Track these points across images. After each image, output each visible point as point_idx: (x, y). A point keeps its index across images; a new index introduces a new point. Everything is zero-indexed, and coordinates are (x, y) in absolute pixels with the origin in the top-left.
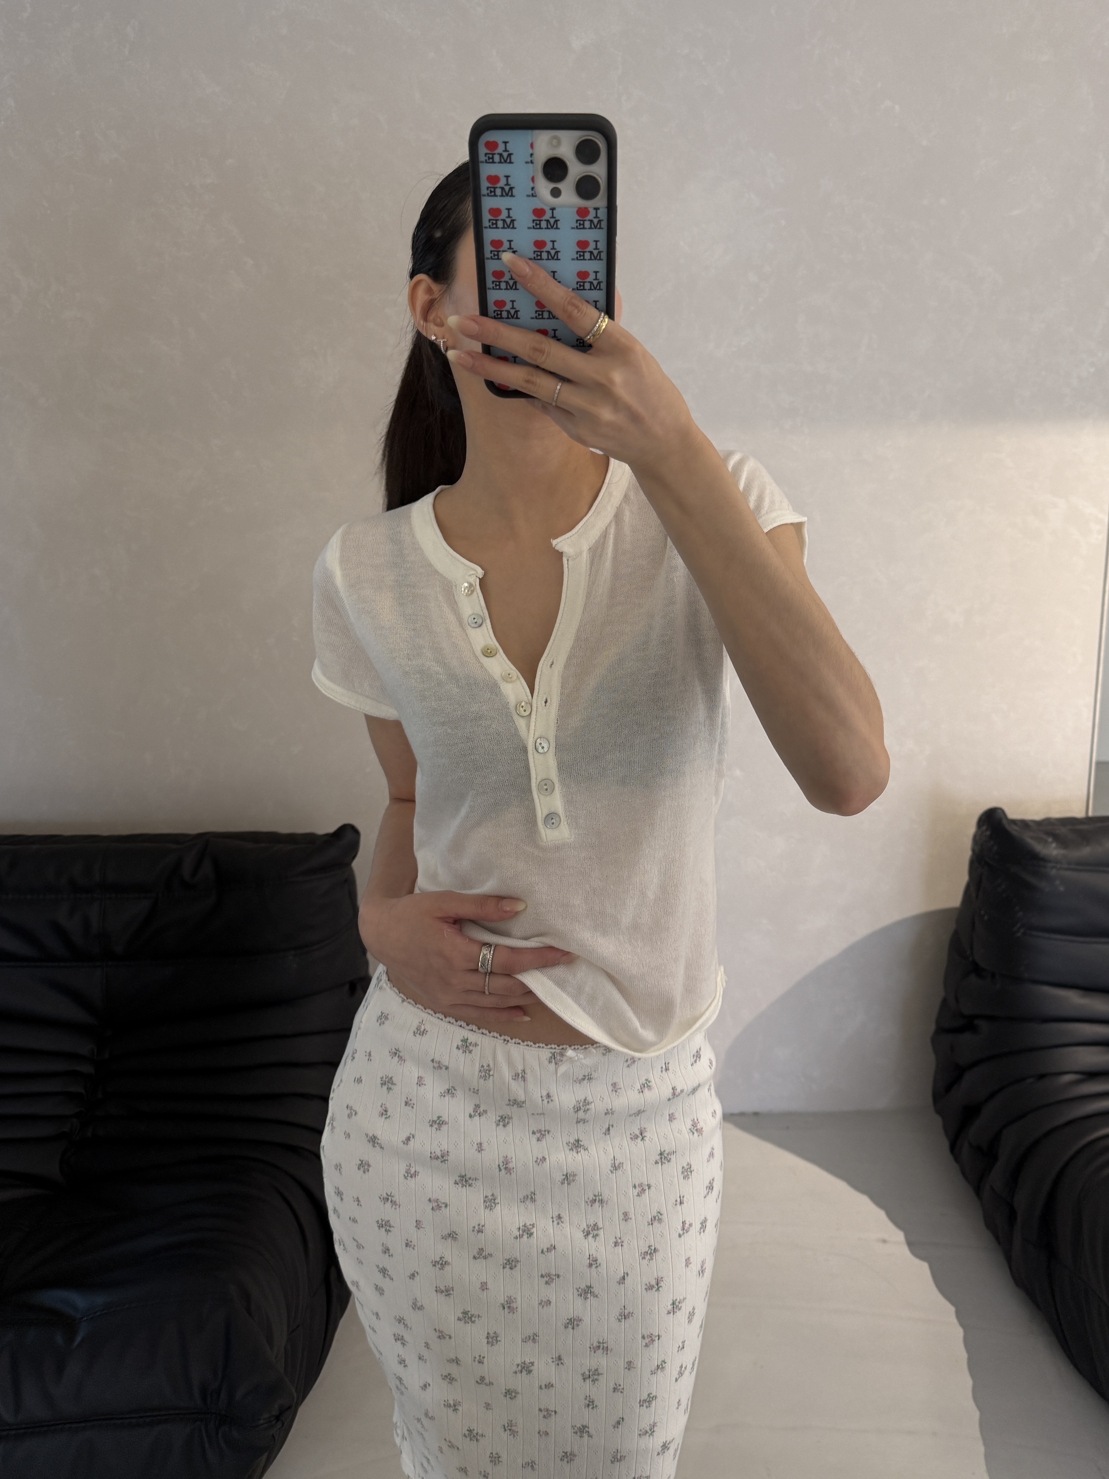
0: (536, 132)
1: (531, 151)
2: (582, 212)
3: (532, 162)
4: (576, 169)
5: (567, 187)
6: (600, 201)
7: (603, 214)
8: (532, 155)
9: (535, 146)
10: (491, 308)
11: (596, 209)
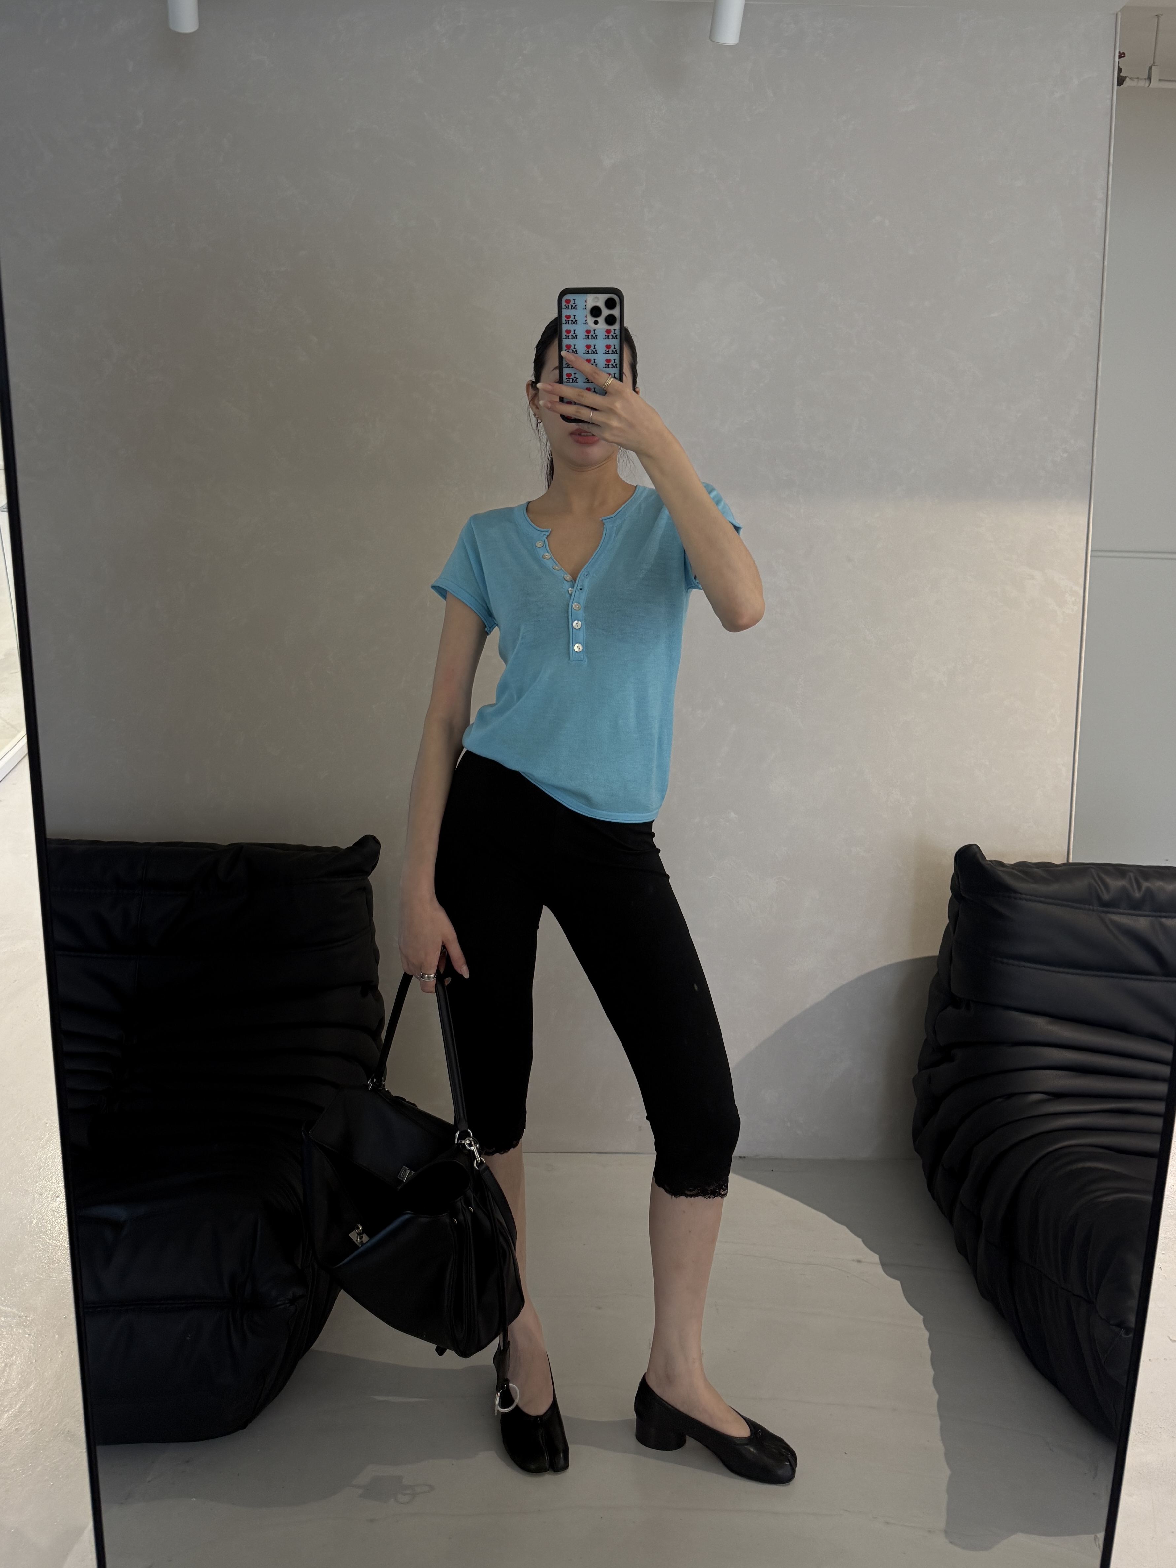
0: (588, 295)
1: (585, 304)
2: (608, 331)
3: (586, 309)
4: (606, 312)
5: (601, 320)
6: (616, 326)
8: (586, 305)
9: (588, 301)
10: (565, 377)
11: (615, 330)
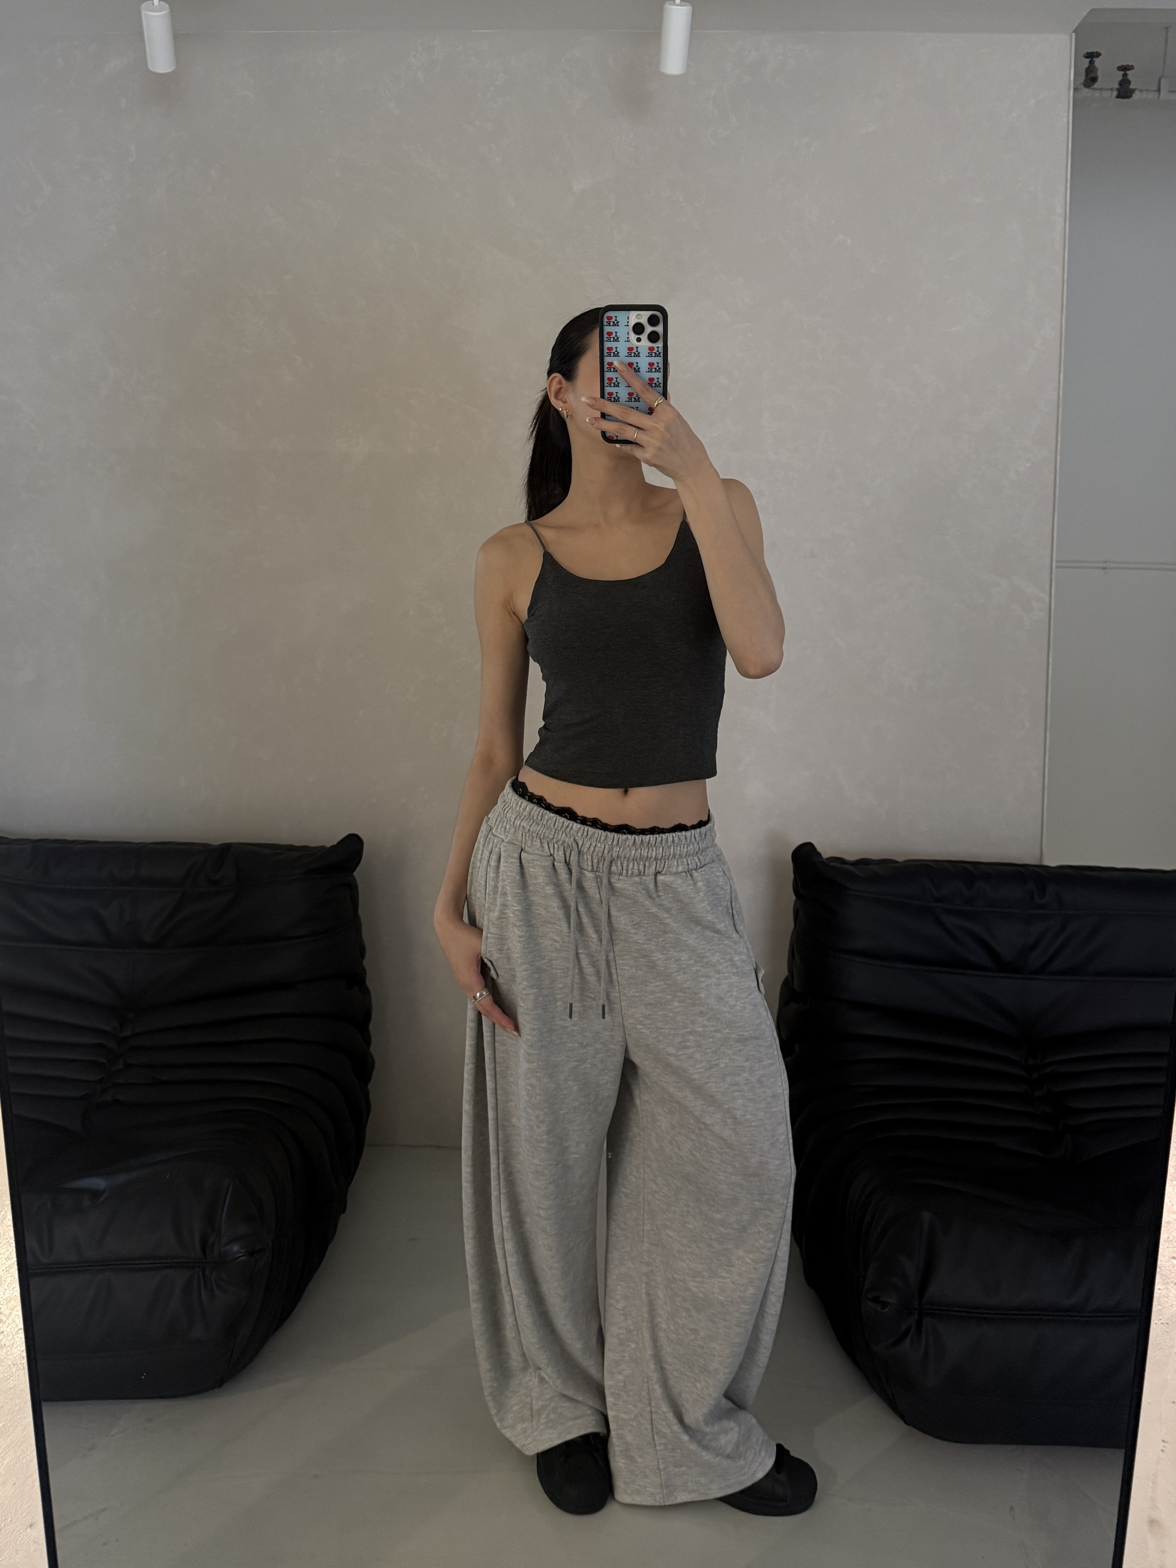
0: (630, 312)
2: (651, 349)
3: (628, 325)
4: (649, 329)
5: (644, 337)
6: (660, 344)
7: (661, 350)
8: (628, 322)
9: (630, 318)
10: (606, 396)
11: (658, 347)
